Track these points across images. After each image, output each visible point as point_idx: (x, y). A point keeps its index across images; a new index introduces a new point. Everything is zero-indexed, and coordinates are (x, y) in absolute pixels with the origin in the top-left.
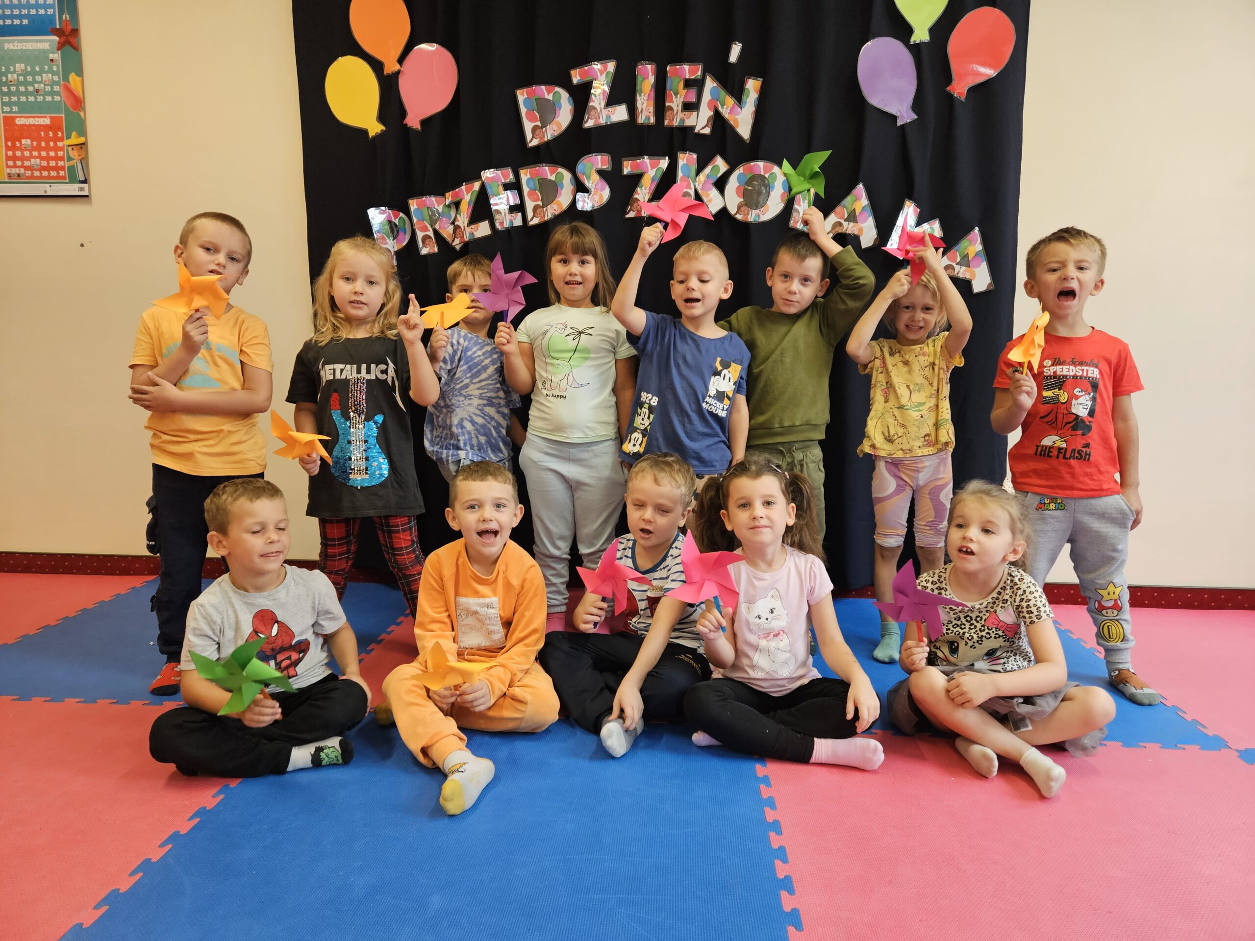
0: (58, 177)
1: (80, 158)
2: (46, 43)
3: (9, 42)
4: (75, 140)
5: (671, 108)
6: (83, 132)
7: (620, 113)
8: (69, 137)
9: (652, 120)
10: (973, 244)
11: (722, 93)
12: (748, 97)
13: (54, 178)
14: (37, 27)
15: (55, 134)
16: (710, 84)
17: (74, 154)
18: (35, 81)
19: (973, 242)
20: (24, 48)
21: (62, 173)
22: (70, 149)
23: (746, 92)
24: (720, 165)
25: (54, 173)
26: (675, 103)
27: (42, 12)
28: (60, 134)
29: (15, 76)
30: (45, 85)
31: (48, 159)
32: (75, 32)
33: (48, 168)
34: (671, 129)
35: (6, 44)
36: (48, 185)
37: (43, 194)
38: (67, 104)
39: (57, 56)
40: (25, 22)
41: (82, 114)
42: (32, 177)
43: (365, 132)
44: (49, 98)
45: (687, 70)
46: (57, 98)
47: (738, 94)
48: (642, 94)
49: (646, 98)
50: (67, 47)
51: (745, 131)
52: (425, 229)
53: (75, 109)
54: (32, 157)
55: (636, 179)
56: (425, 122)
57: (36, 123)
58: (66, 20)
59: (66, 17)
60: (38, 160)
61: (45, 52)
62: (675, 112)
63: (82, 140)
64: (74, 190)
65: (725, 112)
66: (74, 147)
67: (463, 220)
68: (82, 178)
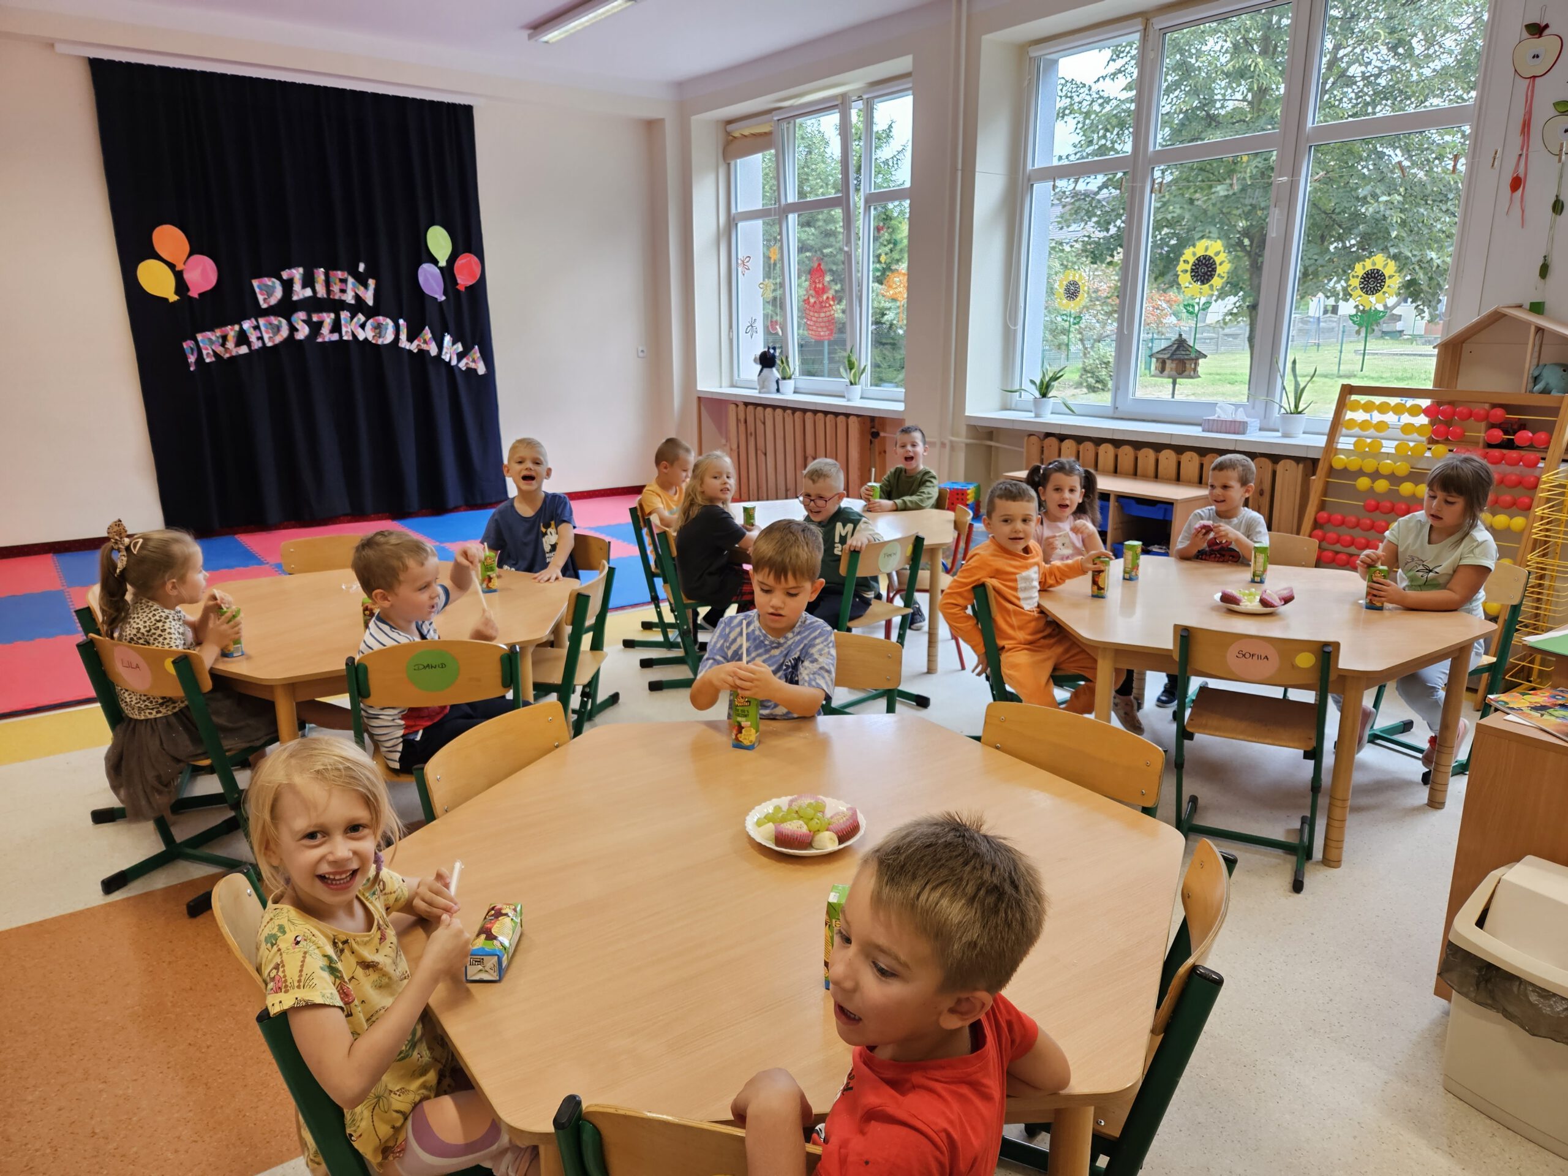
5: (333, 291)
7: (308, 292)
9: (325, 296)
10: (476, 352)
11: (357, 284)
12: (370, 287)
16: (351, 280)
19: (475, 353)
23: (369, 285)
24: (361, 318)
26: (336, 288)
34: (335, 300)
43: (166, 300)
45: (340, 274)
47: (366, 286)
48: (318, 283)
49: (321, 285)
51: (370, 303)
52: (207, 349)
55: (320, 324)
56: (200, 295)
62: (336, 292)
65: (360, 293)
67: (230, 344)
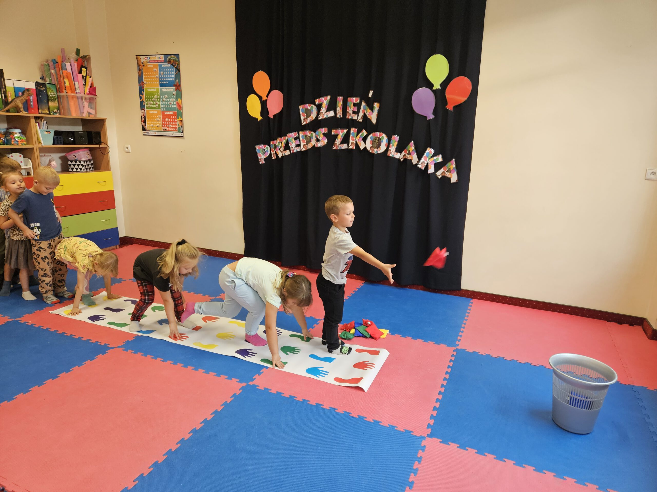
0: (175, 130)
1: (181, 125)
2: (172, 89)
3: (163, 89)
4: (180, 119)
5: (349, 112)
6: (182, 117)
7: (331, 114)
8: (178, 118)
9: (341, 116)
11: (367, 107)
12: (375, 109)
13: (174, 131)
14: (170, 84)
15: (175, 117)
16: (363, 104)
17: (180, 123)
18: (169, 101)
19: (452, 164)
20: (167, 90)
21: (176, 129)
22: (178, 122)
23: (374, 107)
24: (364, 133)
25: (174, 129)
26: (350, 110)
27: (171, 79)
28: (176, 118)
29: (165, 99)
30: (172, 102)
31: (173, 125)
32: (180, 85)
33: (173, 128)
34: (348, 119)
35: (162, 90)
36: (173, 133)
37: (172, 135)
38: (178, 108)
39: (175, 93)
40: (167, 82)
41: (181, 111)
42: (169, 130)
43: (257, 119)
44: (173, 106)
45: (355, 100)
46: (175, 106)
47: (372, 108)
48: (339, 107)
49: (340, 109)
50: (178, 91)
51: (374, 121)
52: (273, 151)
53: (180, 109)
54: (169, 124)
56: (274, 116)
57: (170, 114)
58: (177, 82)
59: (177, 81)
60: (170, 125)
61: (172, 92)
62: (350, 114)
63: (181, 119)
64: (180, 135)
65: (367, 114)
66: (180, 121)
67: (282, 149)
68: (182, 131)
